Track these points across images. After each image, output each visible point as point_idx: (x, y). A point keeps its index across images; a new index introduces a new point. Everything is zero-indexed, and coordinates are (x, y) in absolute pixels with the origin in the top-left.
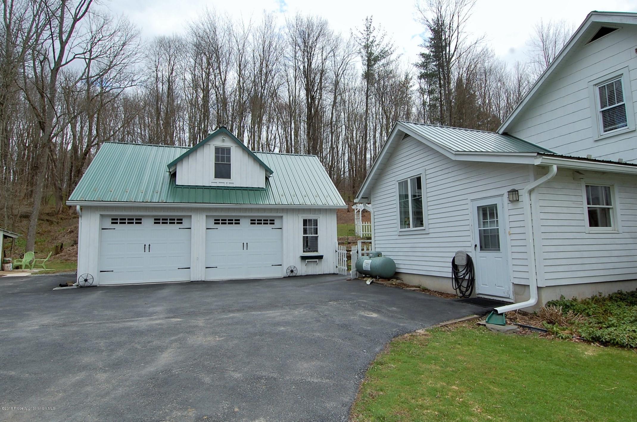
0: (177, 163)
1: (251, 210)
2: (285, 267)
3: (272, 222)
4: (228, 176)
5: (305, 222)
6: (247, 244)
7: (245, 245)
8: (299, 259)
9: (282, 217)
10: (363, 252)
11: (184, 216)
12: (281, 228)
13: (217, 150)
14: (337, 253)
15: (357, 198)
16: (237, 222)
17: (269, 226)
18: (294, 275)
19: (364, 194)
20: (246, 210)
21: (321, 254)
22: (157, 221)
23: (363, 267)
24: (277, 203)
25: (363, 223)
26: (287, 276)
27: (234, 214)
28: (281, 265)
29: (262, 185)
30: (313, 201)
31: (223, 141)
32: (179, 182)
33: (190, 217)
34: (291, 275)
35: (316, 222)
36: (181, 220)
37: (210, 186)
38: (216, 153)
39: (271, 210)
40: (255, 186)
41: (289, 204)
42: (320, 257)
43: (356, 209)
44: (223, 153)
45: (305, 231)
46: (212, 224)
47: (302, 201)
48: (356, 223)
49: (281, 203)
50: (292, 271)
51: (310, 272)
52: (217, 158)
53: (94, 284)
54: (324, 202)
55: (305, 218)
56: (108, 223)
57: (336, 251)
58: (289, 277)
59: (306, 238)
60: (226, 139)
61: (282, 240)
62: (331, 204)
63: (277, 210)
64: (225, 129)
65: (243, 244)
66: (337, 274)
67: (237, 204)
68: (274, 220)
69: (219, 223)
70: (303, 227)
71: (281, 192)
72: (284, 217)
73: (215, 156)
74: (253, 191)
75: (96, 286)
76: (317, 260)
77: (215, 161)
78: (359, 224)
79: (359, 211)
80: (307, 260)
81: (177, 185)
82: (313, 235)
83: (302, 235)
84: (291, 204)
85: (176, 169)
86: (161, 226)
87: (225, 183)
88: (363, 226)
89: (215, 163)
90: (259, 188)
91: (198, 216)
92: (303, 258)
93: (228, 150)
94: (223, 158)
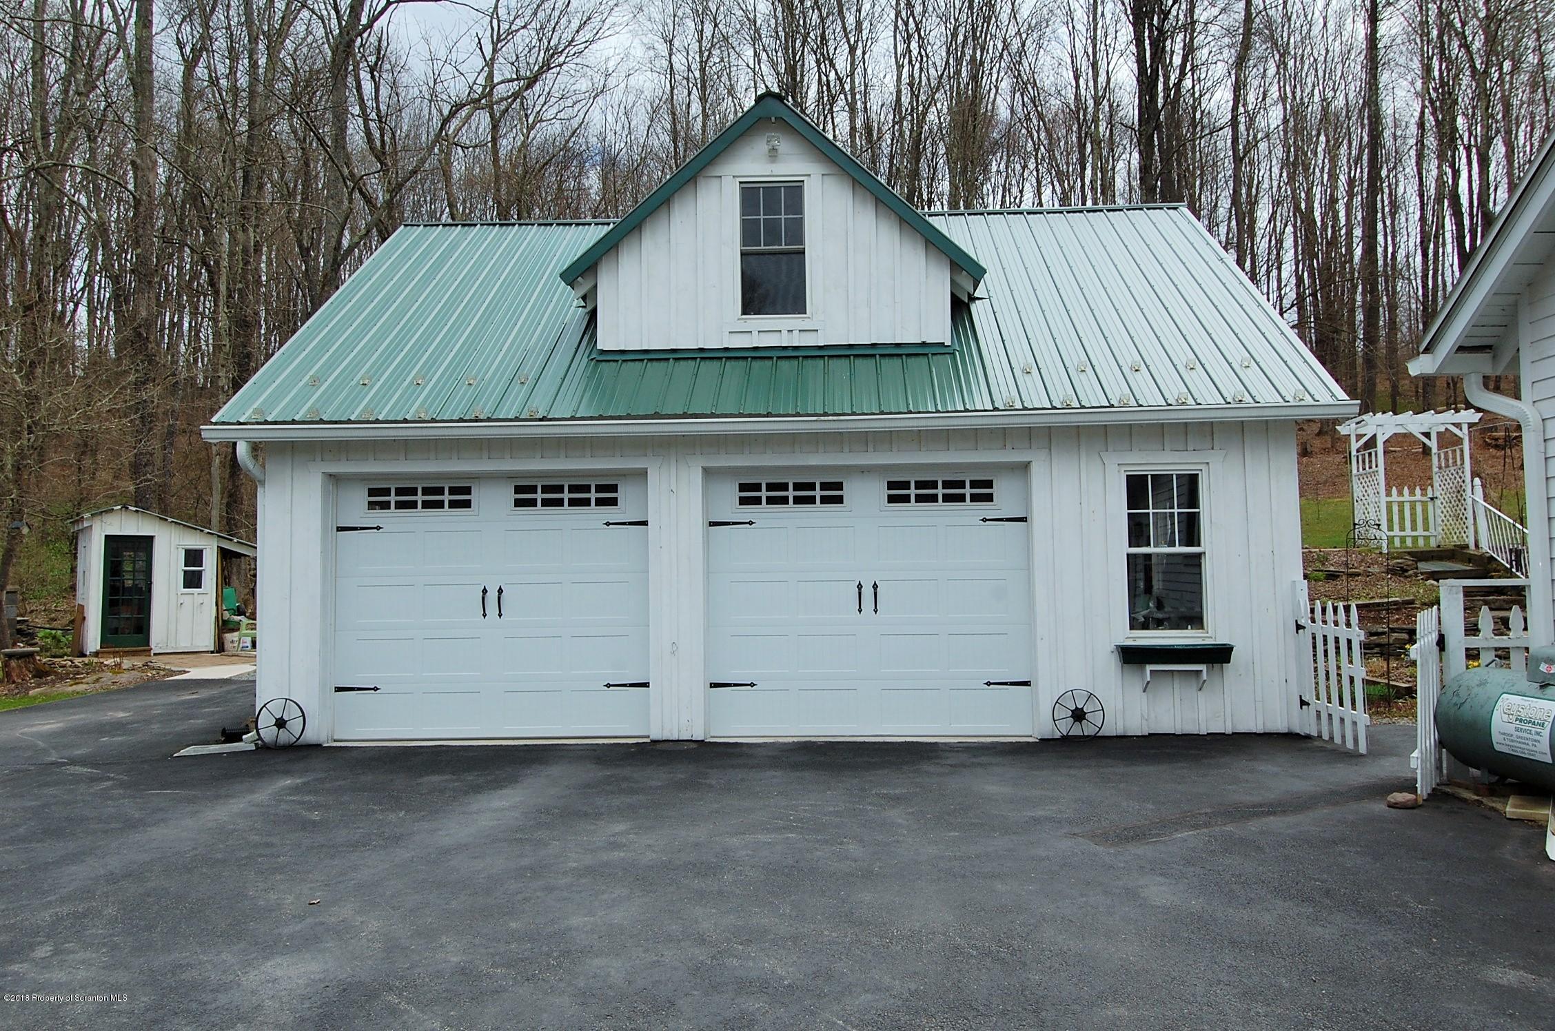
0: (600, 258)
1: (888, 438)
2: (1047, 692)
3: (983, 491)
4: (794, 302)
5: (1137, 488)
6: (875, 586)
7: (868, 592)
8: (1114, 662)
9: (1026, 466)
10: (1474, 642)
11: (625, 474)
12: (1023, 519)
13: (751, 194)
14: (1305, 636)
15: (1427, 350)
16: (833, 494)
17: (970, 512)
18: (1088, 729)
19: (1474, 325)
20: (866, 439)
21: (1221, 640)
22: (525, 496)
23: (1496, 738)
24: (999, 405)
25: (1389, 494)
26: (1058, 735)
27: (814, 460)
28: (1027, 684)
29: (939, 330)
30: (1174, 391)
31: (773, 154)
32: (605, 341)
33: (643, 474)
34: (1076, 731)
35: (1191, 484)
36: (614, 488)
37: (726, 349)
38: (744, 212)
39: (975, 436)
40: (910, 337)
41: (1057, 404)
42: (1219, 655)
43: (1359, 437)
44: (772, 208)
45: (1138, 531)
46: (728, 503)
47: (1117, 392)
48: (1358, 491)
49: (1018, 405)
50: (1078, 715)
51: (1167, 724)
52: (749, 232)
53: (311, 736)
54: (1231, 388)
55: (1138, 470)
56: (356, 507)
57: (1299, 627)
58: (1066, 740)
59: (1140, 561)
60: (785, 145)
61: (1029, 568)
62: (1267, 396)
63: (1002, 435)
64: (777, 103)
65: (860, 587)
66: (1308, 737)
67: (825, 414)
68: (989, 484)
69: (757, 501)
70: (1125, 511)
71: (1021, 357)
72: (1035, 468)
73: (744, 222)
74: (897, 361)
75: (320, 745)
76: (1202, 667)
77: (745, 241)
78: (1372, 498)
79: (1371, 443)
80: (1149, 668)
81: (603, 352)
82: (1178, 549)
83: (1120, 547)
84: (1069, 407)
85: (595, 287)
86: (539, 516)
87: (785, 333)
88: (1389, 505)
89: (743, 254)
90: (924, 344)
91: (673, 470)
92: (1132, 656)
93: (795, 191)
94: (773, 232)
